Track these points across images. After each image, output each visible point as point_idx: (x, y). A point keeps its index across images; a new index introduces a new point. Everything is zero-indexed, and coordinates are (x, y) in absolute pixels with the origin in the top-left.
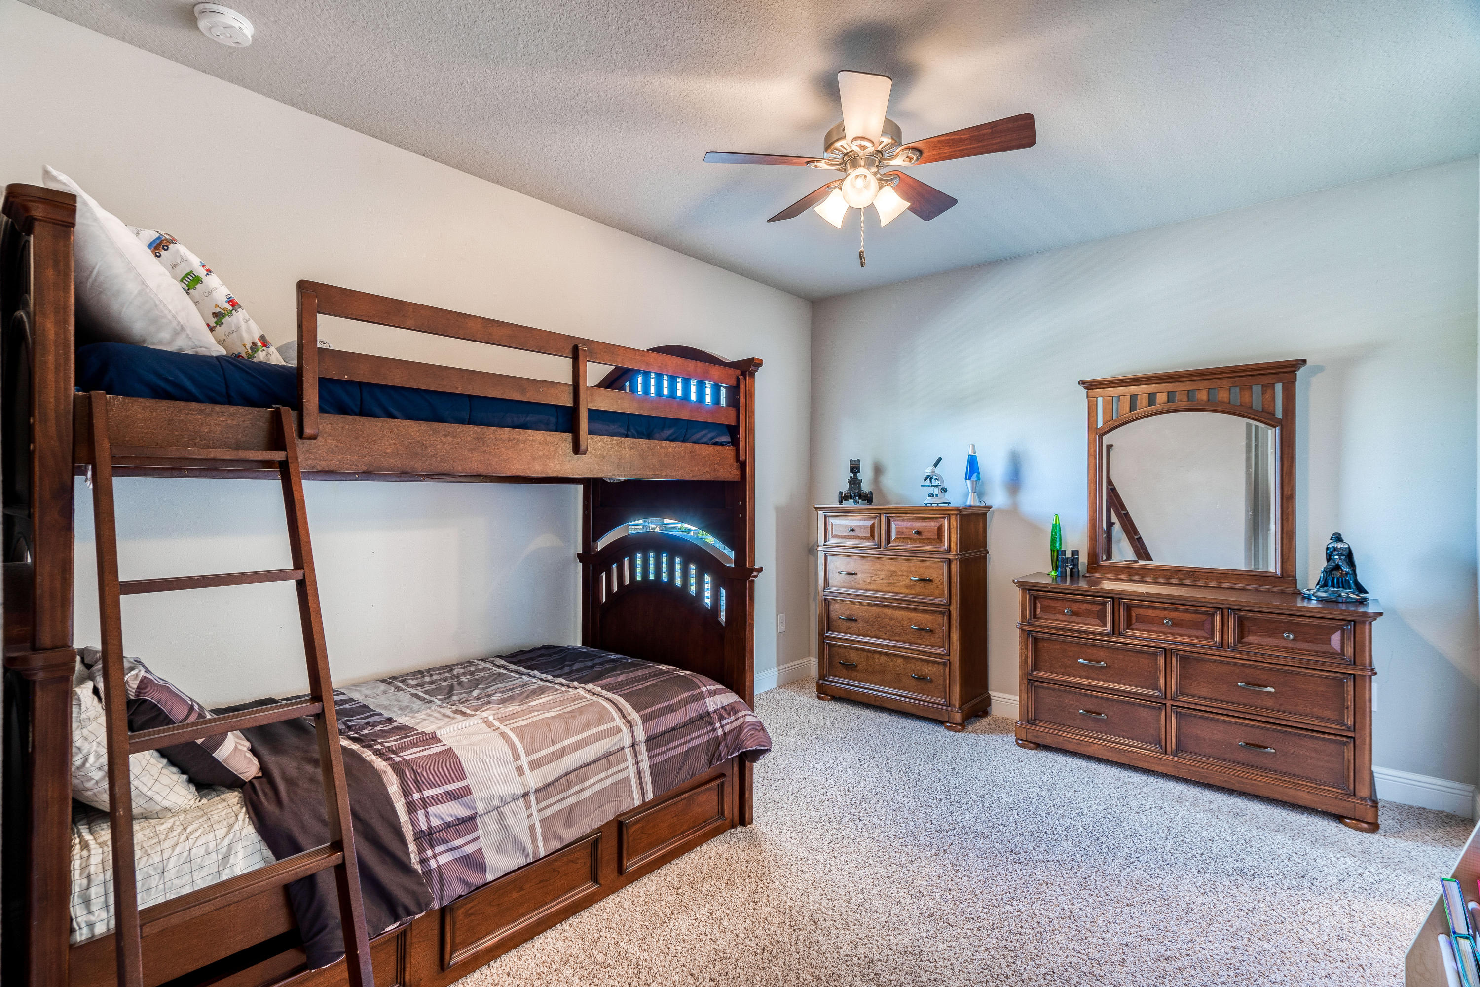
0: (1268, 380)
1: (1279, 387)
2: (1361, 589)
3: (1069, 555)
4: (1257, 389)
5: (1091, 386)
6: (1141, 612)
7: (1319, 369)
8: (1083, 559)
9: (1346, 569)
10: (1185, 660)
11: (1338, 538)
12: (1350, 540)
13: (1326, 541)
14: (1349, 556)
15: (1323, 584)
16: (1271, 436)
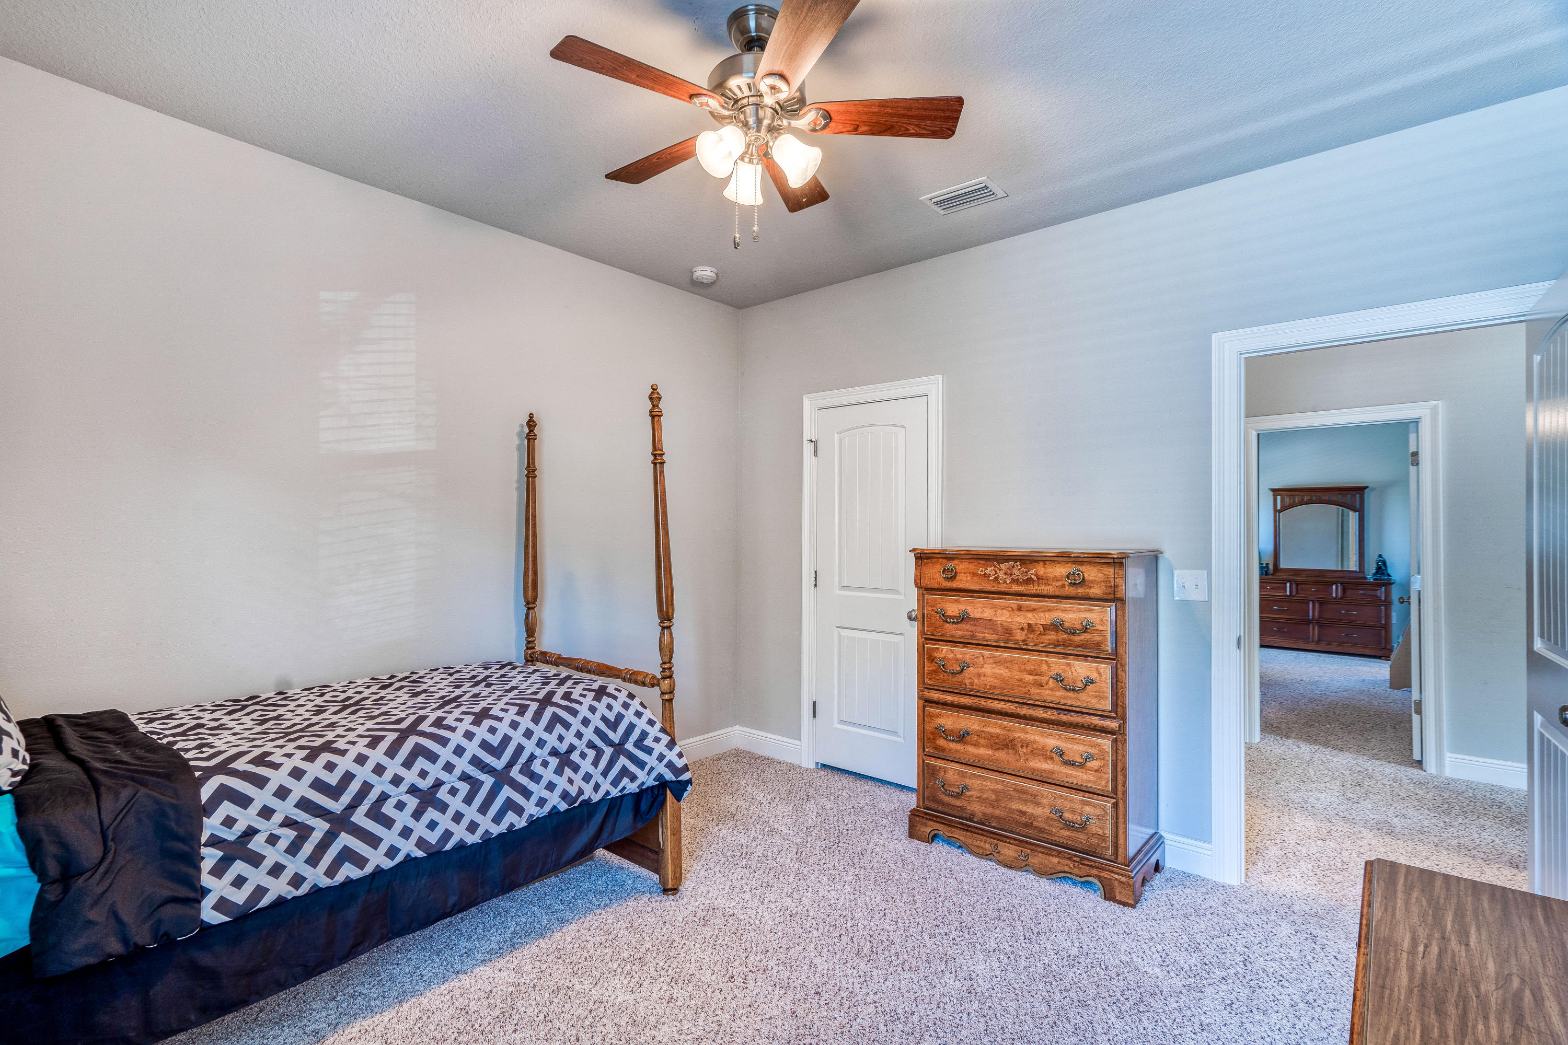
0: (1353, 493)
1: (1358, 496)
2: (1389, 575)
3: (1264, 565)
4: (1349, 496)
5: (1274, 490)
6: (1303, 586)
7: (1373, 489)
8: (1271, 567)
9: (1383, 568)
10: (1321, 603)
11: (1380, 556)
12: (1385, 557)
13: (1376, 557)
14: (1384, 563)
15: (1375, 574)
16: (1353, 517)
